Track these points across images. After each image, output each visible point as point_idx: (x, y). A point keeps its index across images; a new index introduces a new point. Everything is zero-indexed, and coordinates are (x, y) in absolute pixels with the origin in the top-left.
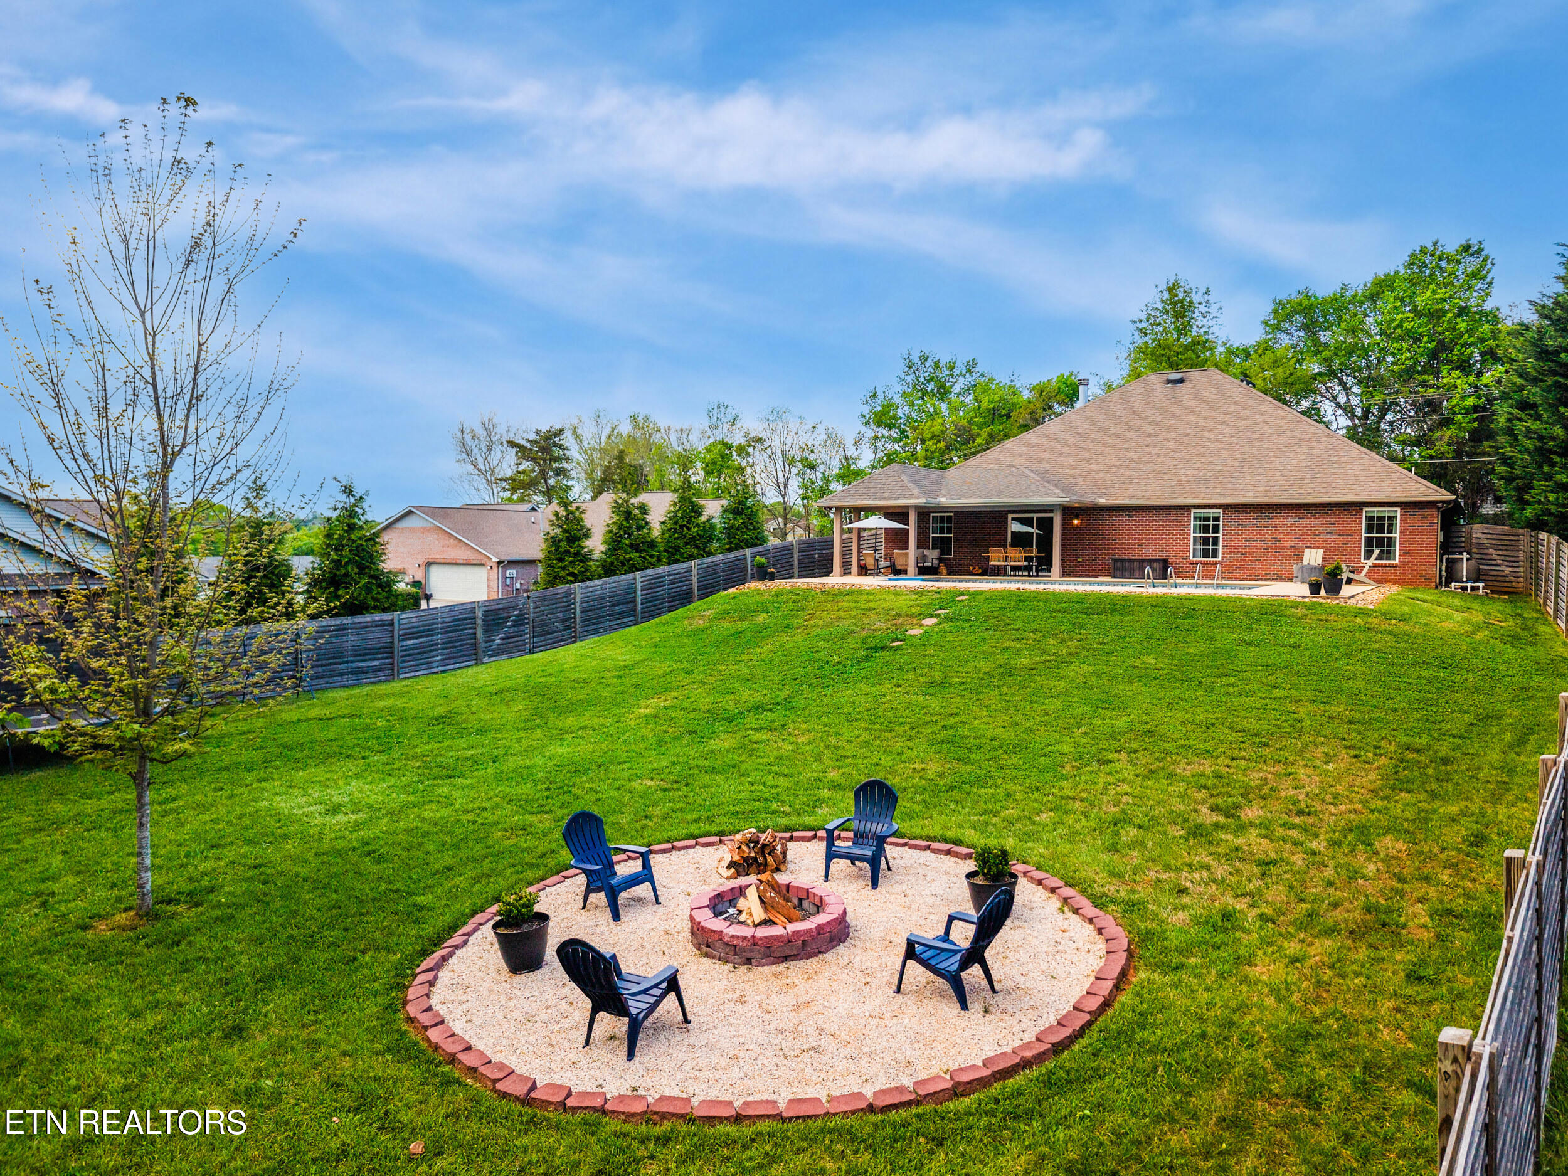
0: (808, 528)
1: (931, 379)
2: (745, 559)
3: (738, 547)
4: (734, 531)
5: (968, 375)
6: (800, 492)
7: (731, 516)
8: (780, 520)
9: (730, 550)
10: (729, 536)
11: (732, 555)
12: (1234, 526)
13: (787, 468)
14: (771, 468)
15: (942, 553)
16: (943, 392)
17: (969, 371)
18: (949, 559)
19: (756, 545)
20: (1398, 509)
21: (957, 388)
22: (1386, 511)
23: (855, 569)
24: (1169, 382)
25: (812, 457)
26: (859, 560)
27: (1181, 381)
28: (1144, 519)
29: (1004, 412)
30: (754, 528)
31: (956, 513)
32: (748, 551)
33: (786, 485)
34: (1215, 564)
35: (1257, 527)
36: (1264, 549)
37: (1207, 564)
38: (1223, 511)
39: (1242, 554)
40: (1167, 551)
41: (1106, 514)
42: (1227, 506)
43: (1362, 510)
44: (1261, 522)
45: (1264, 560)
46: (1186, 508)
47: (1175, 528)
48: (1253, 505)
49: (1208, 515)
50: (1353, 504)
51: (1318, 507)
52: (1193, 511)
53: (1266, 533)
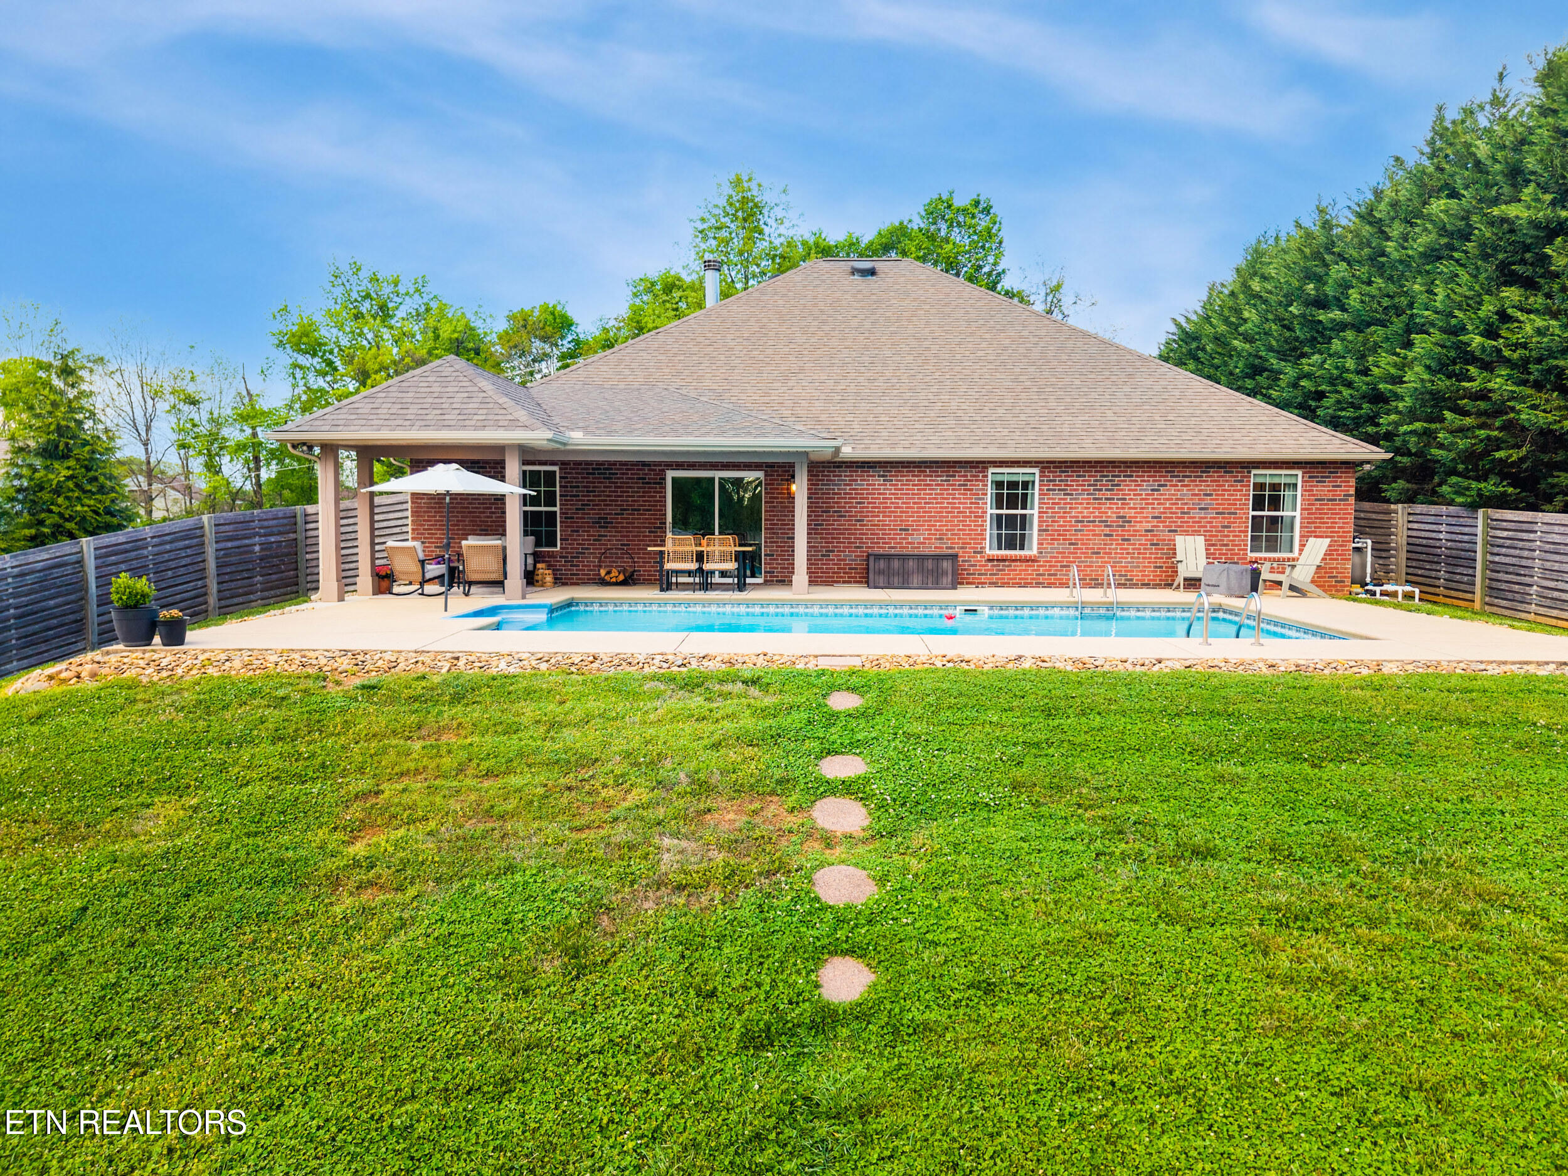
0: (188, 490)
1: (368, 296)
2: (80, 562)
3: (59, 533)
4: (46, 496)
5: (416, 296)
6: (174, 437)
7: (38, 462)
8: (141, 479)
9: (37, 541)
10: (34, 506)
11: (41, 556)
12: (1058, 496)
13: (150, 402)
14: (123, 401)
15: (538, 544)
16: (384, 312)
17: (417, 290)
18: (552, 555)
19: (109, 528)
20: (1299, 473)
21: (401, 314)
22: (1282, 476)
23: (365, 579)
24: (854, 271)
25: (191, 389)
26: (373, 559)
27: (872, 272)
28: (908, 484)
29: (471, 345)
30: (102, 489)
31: (564, 464)
32: (88, 544)
33: (148, 428)
34: (1028, 561)
35: (1095, 499)
36: (1106, 535)
37: (1015, 561)
38: (1041, 472)
39: (1070, 544)
40: (948, 539)
41: (846, 475)
42: (1048, 462)
43: (1249, 472)
44: (1101, 490)
45: (1105, 553)
46: (980, 465)
47: (961, 500)
48: (1090, 462)
49: (1014, 478)
50: (1240, 463)
51: (1188, 467)
52: (991, 470)
53: (1110, 508)
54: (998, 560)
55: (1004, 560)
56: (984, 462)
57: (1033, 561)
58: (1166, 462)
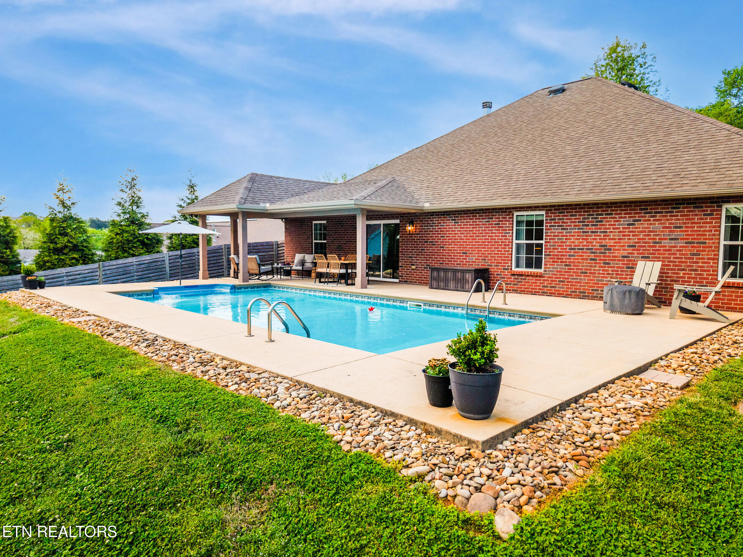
12: (559, 231)
24: (551, 93)
27: (562, 91)
28: (467, 224)
34: (537, 276)
35: (583, 232)
36: (591, 259)
37: (528, 276)
38: (546, 213)
39: (566, 265)
40: (488, 260)
41: (435, 220)
42: (551, 206)
43: (721, 206)
44: (588, 225)
45: (590, 273)
46: (507, 211)
47: (497, 235)
48: (580, 205)
49: (530, 219)
50: (710, 198)
51: (660, 205)
52: (516, 214)
53: (594, 239)
54: (518, 275)
55: (522, 275)
56: (509, 208)
57: (540, 276)
58: (640, 202)
